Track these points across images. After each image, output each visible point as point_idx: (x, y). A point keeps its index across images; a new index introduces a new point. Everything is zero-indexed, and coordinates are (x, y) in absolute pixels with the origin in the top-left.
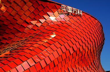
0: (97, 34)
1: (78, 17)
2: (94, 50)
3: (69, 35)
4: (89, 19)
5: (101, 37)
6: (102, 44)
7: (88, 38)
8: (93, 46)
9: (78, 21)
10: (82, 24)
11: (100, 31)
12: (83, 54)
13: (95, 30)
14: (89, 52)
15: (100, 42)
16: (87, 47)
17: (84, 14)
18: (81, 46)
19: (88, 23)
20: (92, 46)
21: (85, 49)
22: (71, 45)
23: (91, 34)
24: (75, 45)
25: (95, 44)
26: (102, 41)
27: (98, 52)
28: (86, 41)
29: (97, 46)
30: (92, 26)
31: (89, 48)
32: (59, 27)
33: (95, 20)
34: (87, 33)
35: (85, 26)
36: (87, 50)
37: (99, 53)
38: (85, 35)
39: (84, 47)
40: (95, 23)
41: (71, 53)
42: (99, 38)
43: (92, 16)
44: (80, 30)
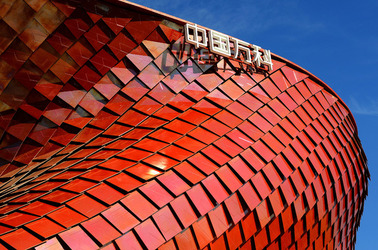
0: (340, 149)
1: (258, 77)
2: (329, 214)
4: (301, 87)
5: (354, 160)
6: (361, 192)
7: (304, 159)
8: (325, 196)
9: (257, 90)
10: (274, 103)
11: (349, 139)
12: (286, 227)
13: (330, 130)
14: (310, 222)
15: (354, 183)
16: (300, 198)
17: (280, 65)
18: (276, 192)
19: (300, 101)
20: (320, 194)
21: (292, 205)
22: (233, 184)
23: (315, 145)
24: (248, 184)
25: (333, 187)
26: (360, 177)
27: (347, 225)
28: (297, 171)
29: (340, 197)
30: (315, 116)
31: (311, 204)
32: (180, 115)
33: (325, 93)
34: (295, 139)
35: (287, 113)
36: (300, 212)
37: (349, 231)
38: (288, 147)
39: (290, 198)
40: (327, 107)
41: (236, 221)
42: (349, 165)
43: (311, 78)
44: (269, 127)
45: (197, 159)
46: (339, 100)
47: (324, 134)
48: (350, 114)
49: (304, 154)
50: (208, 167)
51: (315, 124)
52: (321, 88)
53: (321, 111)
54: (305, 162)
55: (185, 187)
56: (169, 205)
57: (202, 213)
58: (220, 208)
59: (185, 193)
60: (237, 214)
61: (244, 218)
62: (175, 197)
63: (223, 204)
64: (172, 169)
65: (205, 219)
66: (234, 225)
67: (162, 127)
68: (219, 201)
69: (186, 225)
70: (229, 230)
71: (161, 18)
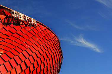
0: (55, 50)
2: (51, 69)
3: (21, 46)
5: (59, 53)
6: (60, 63)
7: (44, 52)
9: (31, 31)
11: (58, 47)
12: (38, 72)
13: (52, 44)
14: (45, 70)
15: (58, 60)
16: (43, 64)
17: (39, 24)
18: (36, 62)
19: (44, 35)
20: (48, 63)
21: (40, 65)
22: (23, 59)
23: (48, 48)
24: (27, 59)
25: (52, 61)
26: (60, 58)
27: (56, 72)
28: (42, 56)
29: (54, 63)
30: (48, 40)
31: (46, 65)
32: (8, 37)
33: (52, 33)
34: (42, 46)
35: (40, 38)
36: (42, 68)
38: (40, 48)
39: (40, 63)
40: (52, 37)
43: (47, 28)
44: (35, 42)
45: (13, 51)
46: (55, 36)
47: (51, 45)
48: (58, 40)
49: (44, 51)
50: (16, 53)
51: (48, 42)
52: (50, 32)
53: (50, 38)
54: (45, 53)
55: (9, 59)
56: (4, 64)
57: (14, 67)
58: (19, 66)
59: (9, 61)
60: (24, 68)
61: (26, 69)
62: (5, 62)
63: (20, 64)
64: (5, 53)
65: (14, 69)
66: (23, 71)
67: (3, 41)
68: (19, 64)
69: (8, 70)
70: (21, 72)
71: (4, 8)
